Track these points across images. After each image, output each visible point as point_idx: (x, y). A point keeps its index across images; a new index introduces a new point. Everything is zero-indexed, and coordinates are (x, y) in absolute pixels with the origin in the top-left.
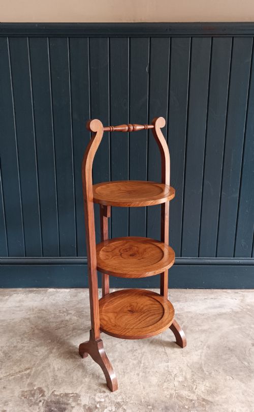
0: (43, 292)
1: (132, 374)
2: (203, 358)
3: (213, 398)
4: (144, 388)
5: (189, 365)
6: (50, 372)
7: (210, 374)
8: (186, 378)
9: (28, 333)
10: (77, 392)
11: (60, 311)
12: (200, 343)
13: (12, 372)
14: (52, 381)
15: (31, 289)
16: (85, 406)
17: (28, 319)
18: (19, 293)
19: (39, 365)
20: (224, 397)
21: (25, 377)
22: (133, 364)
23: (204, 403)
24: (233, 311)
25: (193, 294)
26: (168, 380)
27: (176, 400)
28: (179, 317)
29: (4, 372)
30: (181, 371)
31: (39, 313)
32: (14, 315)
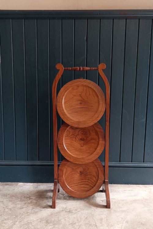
0: (15, 185)
11: (25, 197)
12: (121, 219)
24: (144, 198)
25: (116, 187)
31: (10, 198)
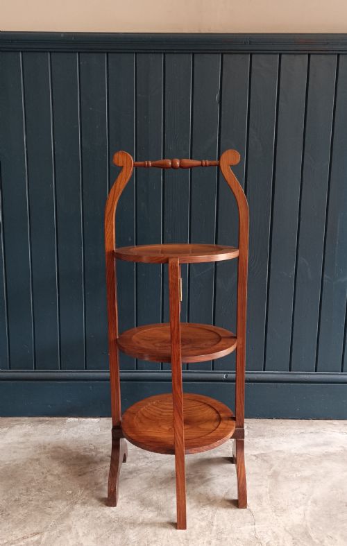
0: (58, 423)
1: (200, 541)
2: (308, 518)
5: (287, 528)
6: (72, 538)
7: (322, 542)
9: (37, 480)
11: (85, 448)
12: (300, 497)
13: (11, 538)
15: (42, 418)
17: (37, 460)
18: (23, 424)
19: (54, 527)
22: (201, 527)
25: (282, 427)
28: (266, 458)
30: (276, 537)
31: (54, 452)
32: (15, 454)
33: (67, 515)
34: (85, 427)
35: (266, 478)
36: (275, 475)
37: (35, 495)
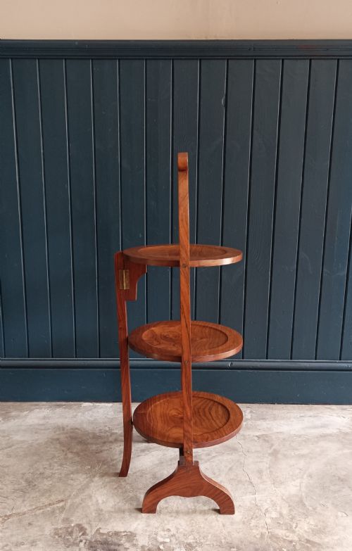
0: (75, 407)
2: (303, 489)
3: (321, 539)
4: (224, 526)
5: (284, 497)
6: (92, 505)
7: (314, 509)
8: (281, 514)
9: (58, 457)
10: (132, 529)
11: (101, 430)
12: (298, 471)
13: (38, 505)
14: (96, 517)
15: (58, 403)
16: (143, 547)
17: (58, 439)
18: (41, 408)
19: (76, 496)
20: (336, 538)
21: (58, 511)
23: (308, 545)
24: (341, 432)
25: (284, 411)
26: (257, 517)
27: (269, 541)
28: (267, 439)
29: (28, 505)
30: (274, 505)
31: (71, 432)
32: (37, 435)
33: (87, 486)
34: (99, 410)
35: (267, 455)
36: (275, 454)
37: (58, 469)
